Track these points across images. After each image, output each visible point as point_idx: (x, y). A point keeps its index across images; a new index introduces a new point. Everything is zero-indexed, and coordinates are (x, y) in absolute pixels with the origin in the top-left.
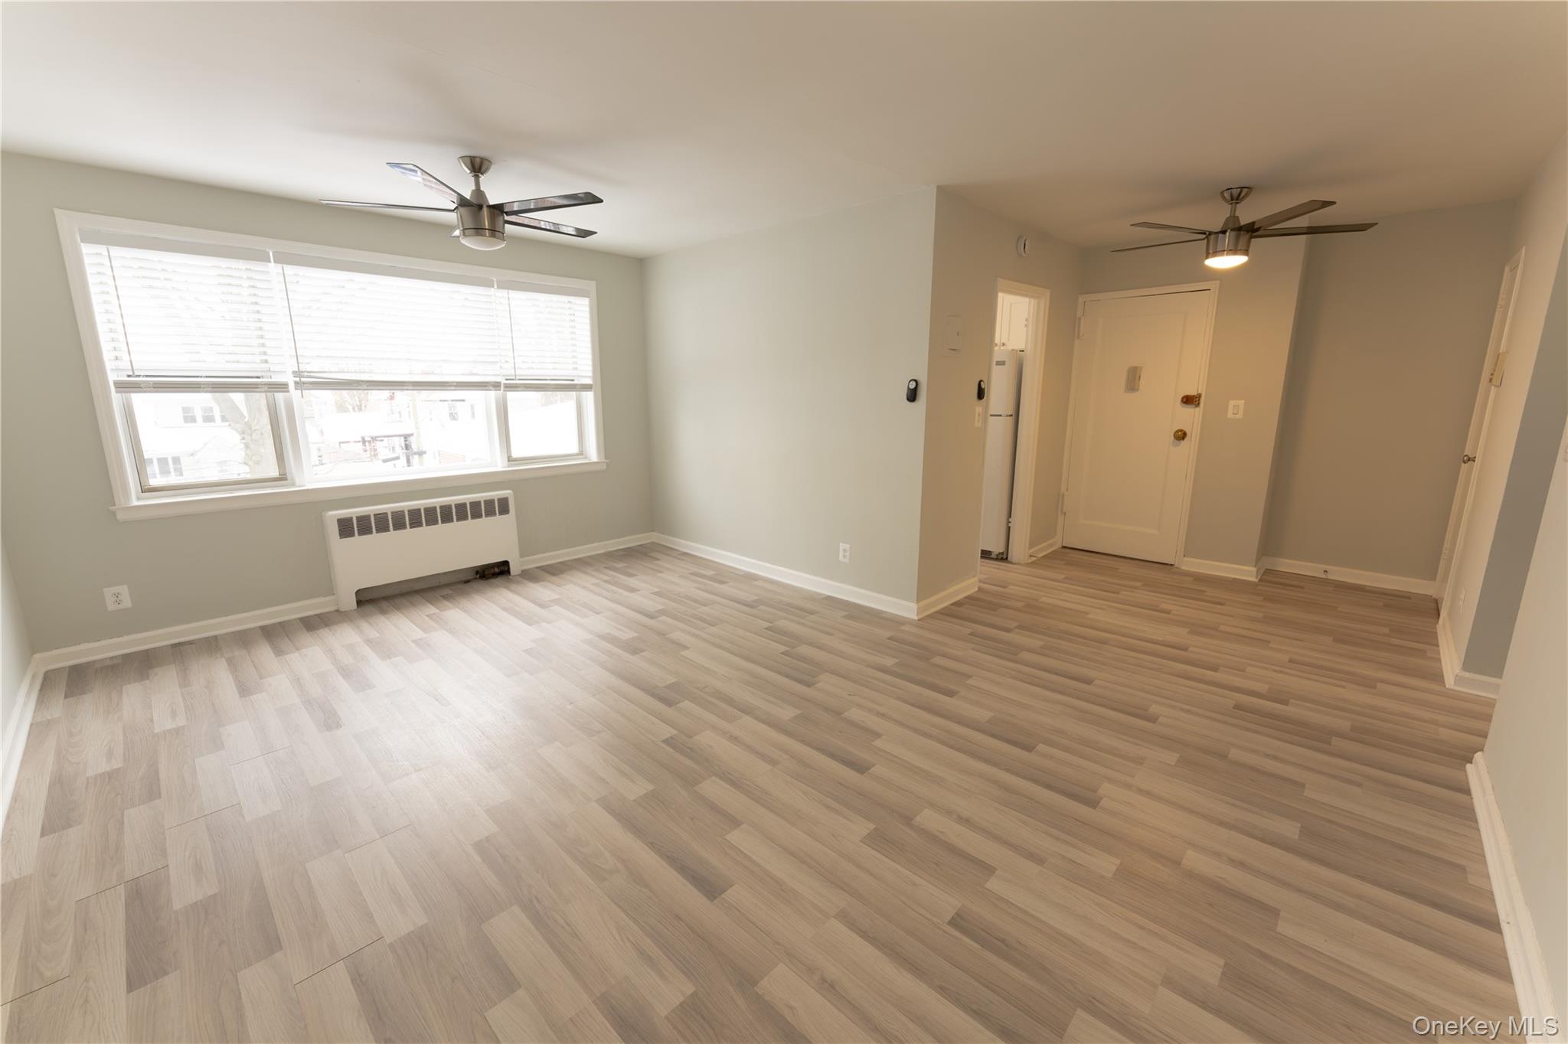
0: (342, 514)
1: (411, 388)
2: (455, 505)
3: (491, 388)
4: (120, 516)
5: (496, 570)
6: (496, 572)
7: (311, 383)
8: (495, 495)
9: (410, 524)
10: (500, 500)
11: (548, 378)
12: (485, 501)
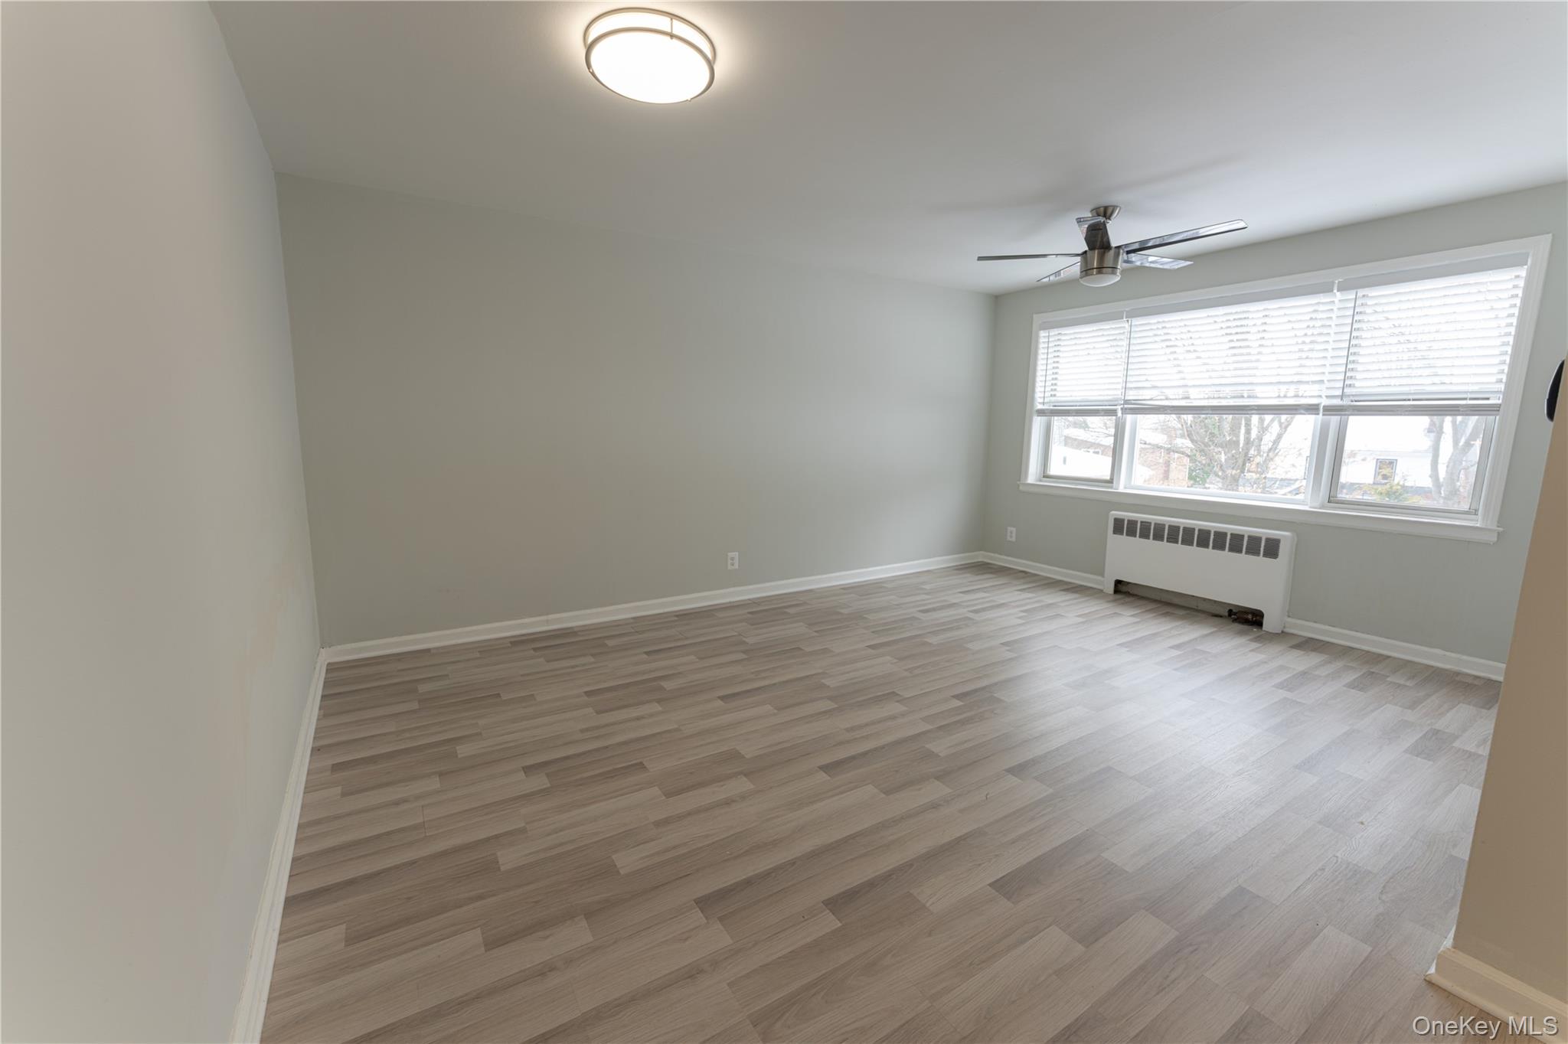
0: (1120, 515)
1: (1211, 412)
2: (1215, 532)
3: (1302, 411)
4: (1021, 488)
5: (1250, 617)
6: (1248, 619)
7: (1131, 409)
8: (1264, 533)
9: (1167, 538)
10: (1268, 540)
11: (1411, 397)
12: (1249, 537)
